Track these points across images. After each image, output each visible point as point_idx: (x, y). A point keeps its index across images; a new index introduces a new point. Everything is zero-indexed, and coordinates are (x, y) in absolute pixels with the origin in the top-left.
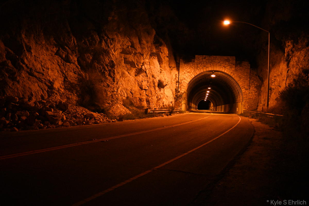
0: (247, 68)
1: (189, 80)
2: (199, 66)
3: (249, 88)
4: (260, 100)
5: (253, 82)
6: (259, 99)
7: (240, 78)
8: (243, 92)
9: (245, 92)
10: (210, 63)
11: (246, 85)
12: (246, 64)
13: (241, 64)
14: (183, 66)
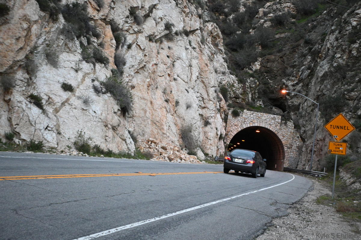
0: (291, 128)
1: (236, 133)
2: (246, 121)
3: (291, 147)
5: (295, 142)
6: (299, 159)
7: (284, 137)
8: (285, 150)
9: (287, 150)
10: (257, 119)
11: (289, 144)
12: (290, 125)
13: (286, 124)
14: (231, 119)
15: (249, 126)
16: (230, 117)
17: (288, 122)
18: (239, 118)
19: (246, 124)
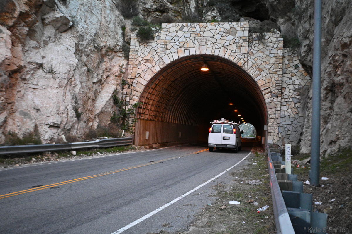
0: (275, 46)
2: (169, 47)
3: (282, 93)
4: (306, 120)
5: (290, 79)
7: (261, 70)
8: (267, 101)
9: (272, 101)
10: (193, 39)
11: (274, 86)
12: (274, 39)
13: (261, 39)
14: (137, 48)
15: (176, 58)
16: (134, 45)
17: (268, 35)
18: (154, 45)
19: (170, 55)
